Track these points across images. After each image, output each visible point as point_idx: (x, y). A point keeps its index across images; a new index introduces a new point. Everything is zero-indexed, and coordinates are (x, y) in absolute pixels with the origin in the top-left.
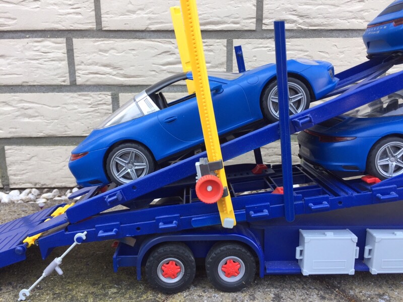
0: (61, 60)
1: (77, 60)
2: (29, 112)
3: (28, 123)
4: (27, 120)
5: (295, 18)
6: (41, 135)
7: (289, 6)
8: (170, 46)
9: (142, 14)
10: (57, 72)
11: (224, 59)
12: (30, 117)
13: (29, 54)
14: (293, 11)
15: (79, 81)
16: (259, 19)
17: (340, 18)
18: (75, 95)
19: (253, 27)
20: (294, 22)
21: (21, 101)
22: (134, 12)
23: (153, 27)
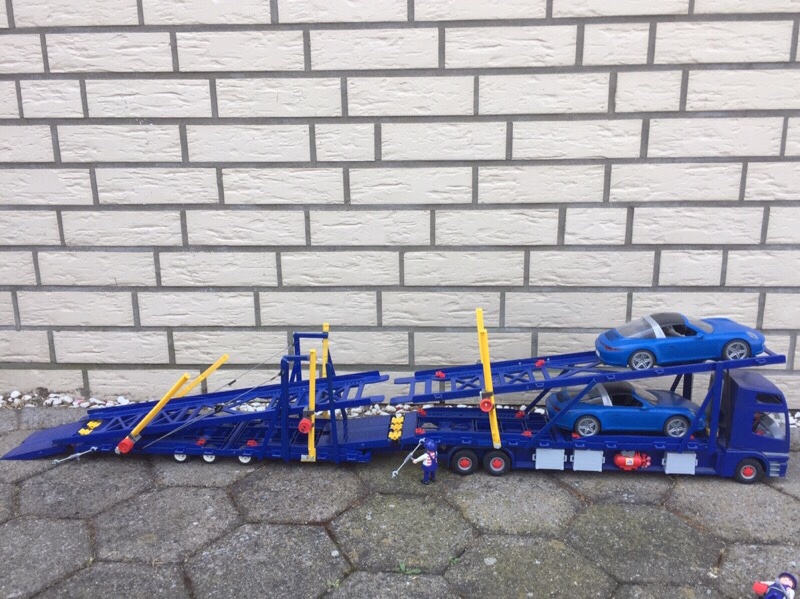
0: (371, 308)
1: (384, 308)
2: (346, 346)
3: (344, 354)
4: (342, 351)
5: (554, 278)
6: (353, 363)
7: (550, 269)
8: (456, 297)
9: (436, 275)
10: (368, 316)
11: (498, 308)
12: (346, 349)
13: (348, 303)
14: (554, 273)
15: (384, 323)
16: (526, 278)
17: (592, 278)
18: (381, 333)
19: (521, 283)
20: (553, 280)
21: (339, 337)
22: (429, 273)
23: (443, 284)
